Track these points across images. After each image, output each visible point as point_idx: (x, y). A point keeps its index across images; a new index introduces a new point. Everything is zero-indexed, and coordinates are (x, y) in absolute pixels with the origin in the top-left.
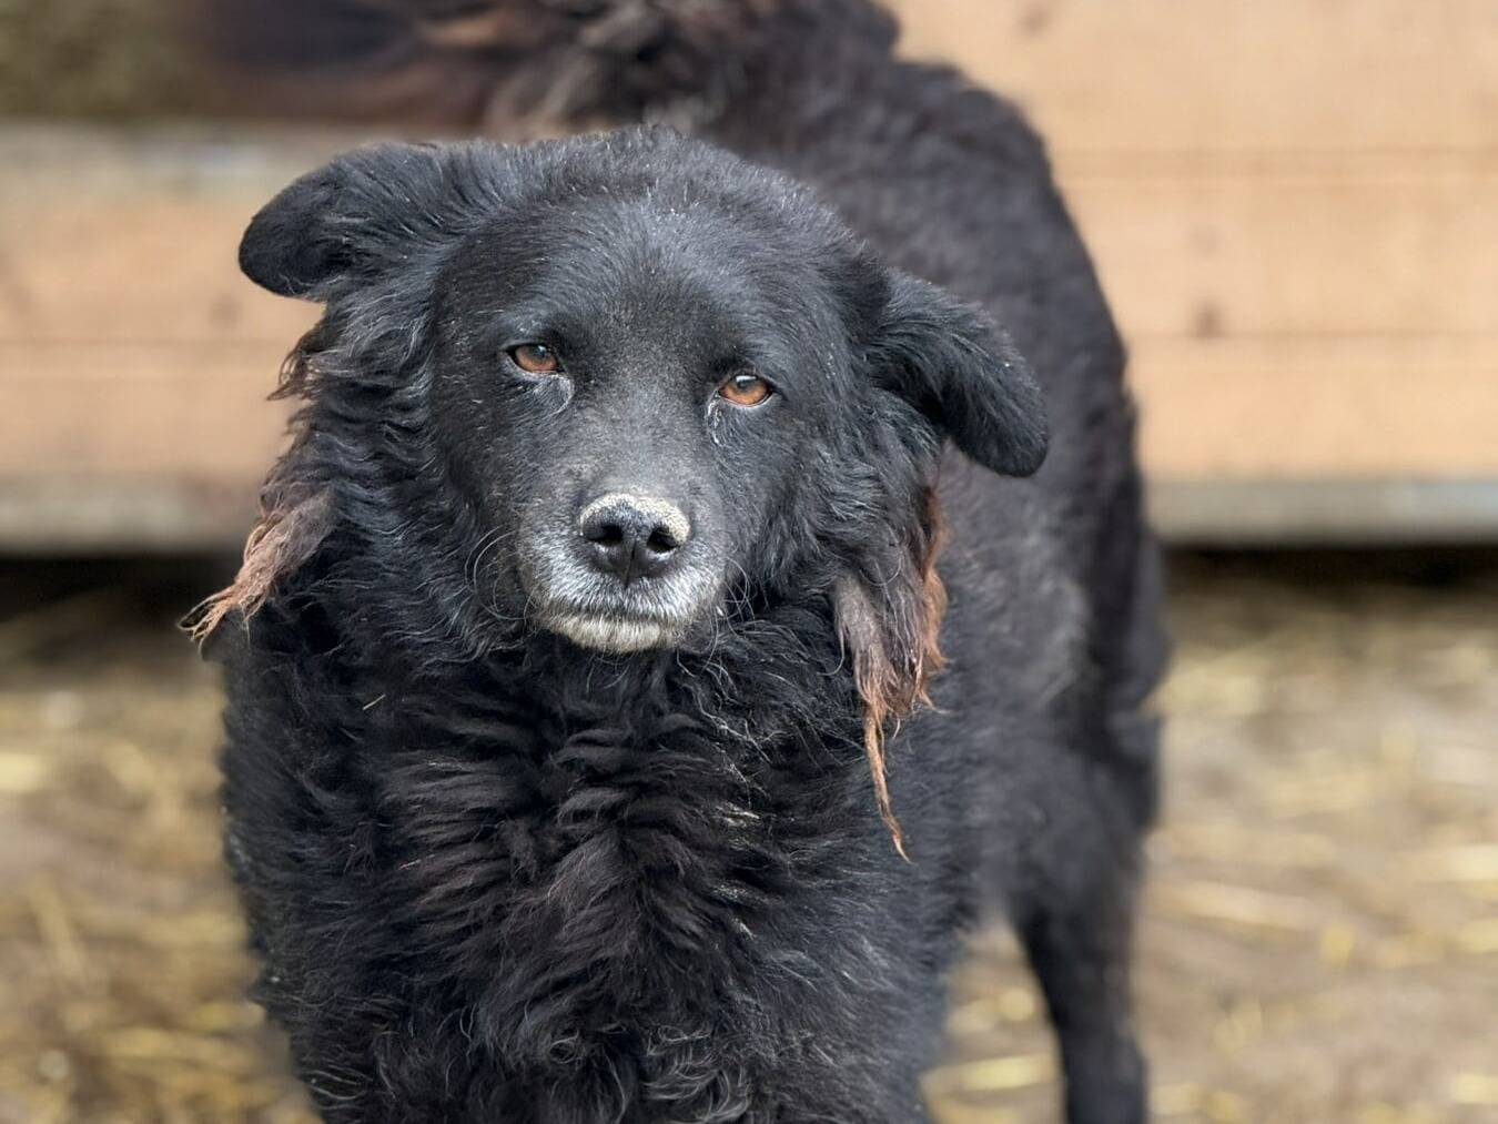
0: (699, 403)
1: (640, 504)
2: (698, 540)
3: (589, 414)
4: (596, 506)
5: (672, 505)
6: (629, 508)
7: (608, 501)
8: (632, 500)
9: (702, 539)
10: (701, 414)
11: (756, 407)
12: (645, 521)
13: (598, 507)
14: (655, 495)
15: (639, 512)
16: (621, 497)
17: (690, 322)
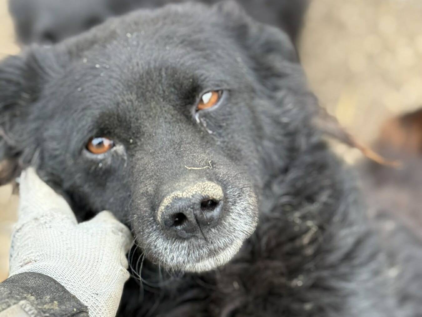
0: (189, 119)
1: (184, 193)
2: (229, 189)
3: (138, 155)
4: (162, 208)
5: (203, 182)
6: (181, 199)
7: (167, 201)
8: (179, 194)
9: (230, 187)
10: (194, 123)
11: (219, 103)
12: (193, 201)
13: (163, 208)
14: (191, 182)
15: (187, 198)
16: (172, 195)
17: (163, 80)
